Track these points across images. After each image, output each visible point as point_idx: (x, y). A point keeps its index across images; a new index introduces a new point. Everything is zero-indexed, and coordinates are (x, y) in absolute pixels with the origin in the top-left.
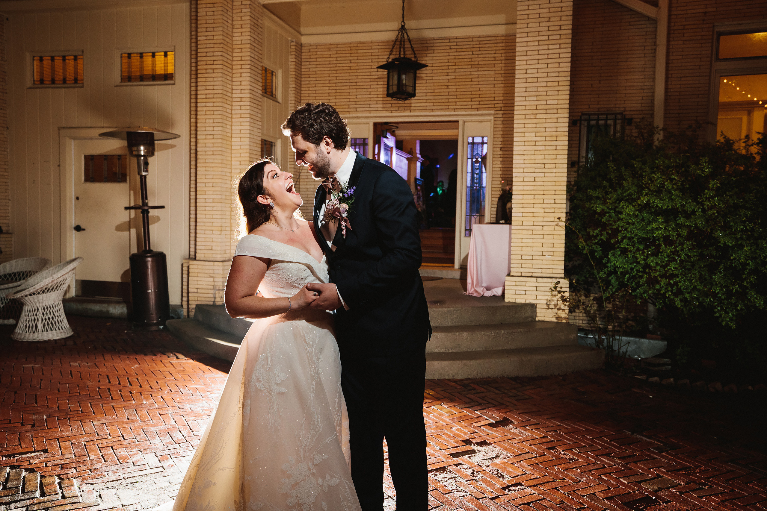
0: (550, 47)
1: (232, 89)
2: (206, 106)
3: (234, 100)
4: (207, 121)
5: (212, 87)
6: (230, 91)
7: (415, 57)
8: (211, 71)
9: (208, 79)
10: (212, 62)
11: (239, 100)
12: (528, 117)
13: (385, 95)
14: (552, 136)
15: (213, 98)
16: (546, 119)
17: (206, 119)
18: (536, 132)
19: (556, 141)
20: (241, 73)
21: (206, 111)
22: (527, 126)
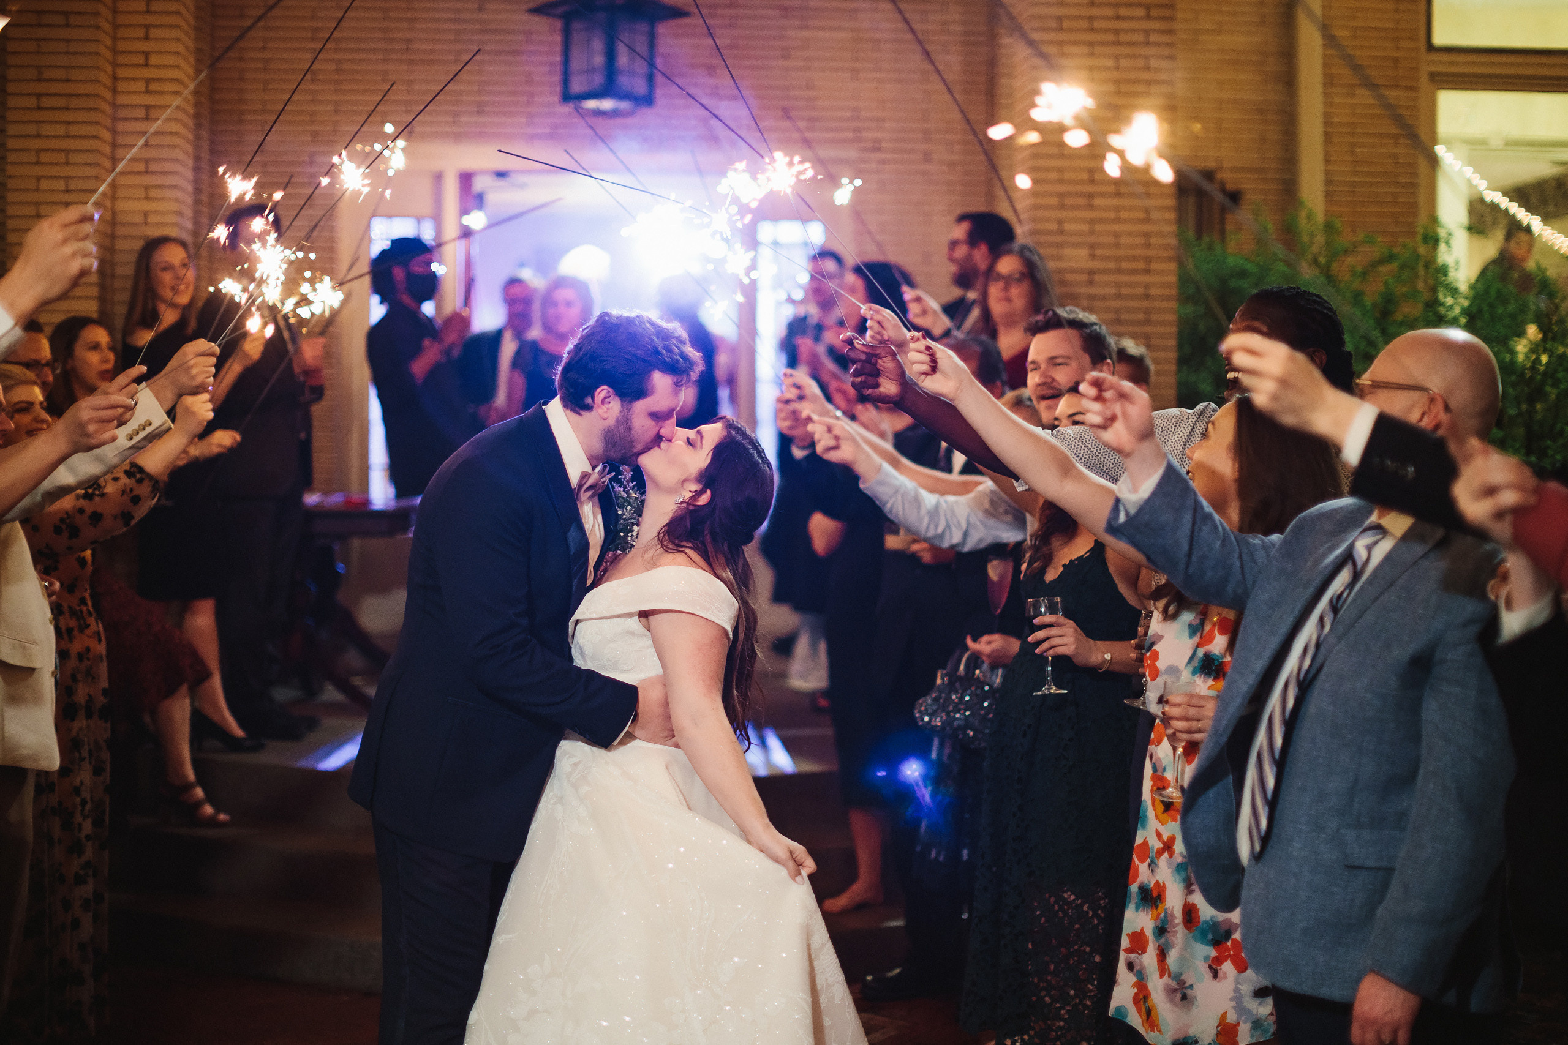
0: (1123, 12)
1: (115, 79)
2: (38, 136)
3: (121, 113)
4: (45, 185)
5: (62, 74)
6: (109, 82)
8: (60, 20)
9: (46, 47)
11: (140, 113)
12: (1068, 201)
13: (556, 98)
14: (1135, 258)
15: (67, 109)
16: (1117, 209)
17: (39, 179)
18: (1092, 246)
19: (1148, 271)
20: (147, 27)
21: (39, 151)
22: (1068, 227)
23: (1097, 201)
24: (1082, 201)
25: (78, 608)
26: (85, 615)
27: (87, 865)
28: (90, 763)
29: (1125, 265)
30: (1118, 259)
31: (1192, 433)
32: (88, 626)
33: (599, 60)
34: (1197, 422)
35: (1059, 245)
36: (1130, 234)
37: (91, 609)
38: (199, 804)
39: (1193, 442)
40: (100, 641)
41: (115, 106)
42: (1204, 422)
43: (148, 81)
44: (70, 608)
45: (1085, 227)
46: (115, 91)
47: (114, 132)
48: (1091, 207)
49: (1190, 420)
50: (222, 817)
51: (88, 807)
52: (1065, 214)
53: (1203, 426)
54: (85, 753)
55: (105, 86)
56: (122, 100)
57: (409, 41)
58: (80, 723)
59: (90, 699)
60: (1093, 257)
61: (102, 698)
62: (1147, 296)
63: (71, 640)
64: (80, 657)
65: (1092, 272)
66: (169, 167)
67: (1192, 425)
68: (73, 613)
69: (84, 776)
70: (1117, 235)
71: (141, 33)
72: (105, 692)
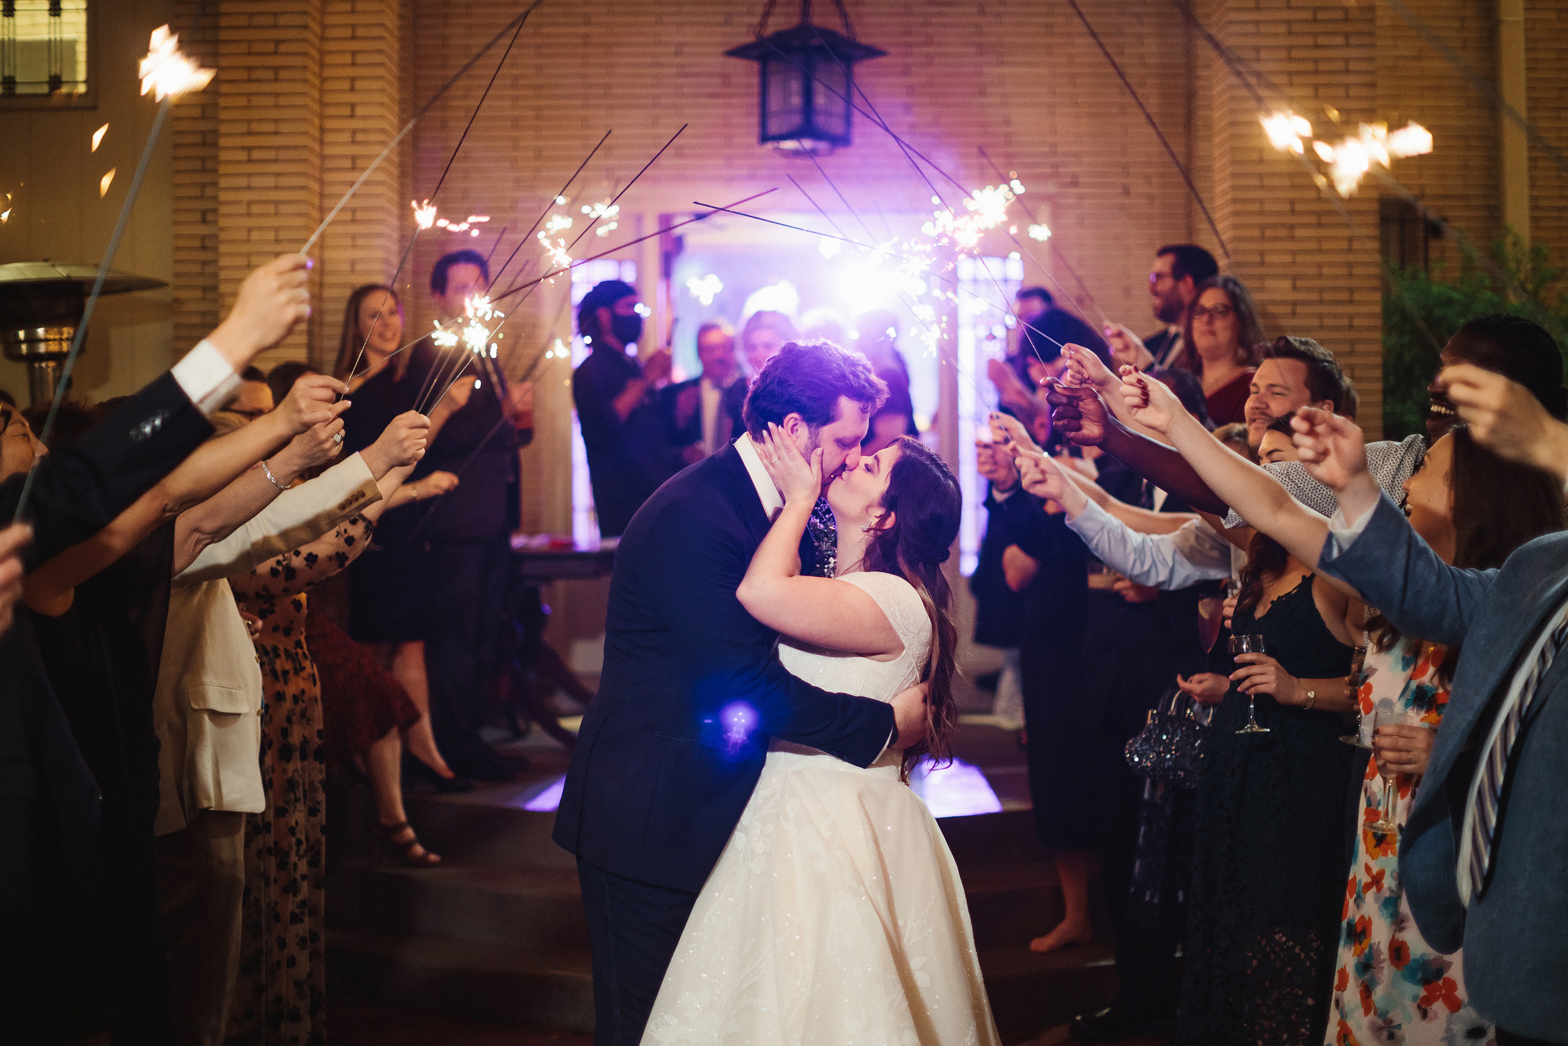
0: (1322, 40)
1: (322, 130)
2: (249, 188)
3: (329, 164)
4: (255, 235)
5: (271, 127)
6: (316, 134)
7: (847, 25)
8: (269, 75)
9: (256, 101)
10: (271, 47)
11: (348, 164)
12: (1269, 233)
13: (754, 140)
14: (1339, 289)
15: (276, 161)
16: (1320, 240)
17: (250, 230)
18: (1294, 278)
19: (1351, 302)
20: (353, 80)
21: (250, 203)
22: (1268, 259)
23: (1298, 233)
24: (1282, 233)
25: (294, 651)
26: (300, 657)
27: (303, 904)
28: (305, 803)
29: (1327, 296)
30: (1321, 290)
31: (1401, 466)
32: (303, 669)
33: (796, 101)
34: (1406, 455)
35: (1262, 278)
36: (1332, 265)
37: (306, 652)
38: (409, 844)
39: (1403, 474)
40: (315, 684)
41: (323, 157)
42: (1413, 454)
43: (354, 132)
44: (286, 651)
45: (1288, 259)
46: (322, 142)
47: (322, 182)
48: (1292, 238)
49: (1398, 453)
50: (433, 857)
51: (304, 847)
52: (1267, 246)
53: (1412, 459)
54: (300, 793)
55: (313, 138)
56: (329, 151)
57: (608, 86)
58: (294, 765)
59: (305, 741)
60: (1295, 288)
61: (317, 740)
62: (1351, 327)
63: (286, 683)
64: (296, 699)
65: (1294, 303)
66: (374, 215)
67: (1401, 458)
68: (289, 655)
69: (298, 816)
70: (1320, 266)
71: (346, 85)
72: (320, 733)
